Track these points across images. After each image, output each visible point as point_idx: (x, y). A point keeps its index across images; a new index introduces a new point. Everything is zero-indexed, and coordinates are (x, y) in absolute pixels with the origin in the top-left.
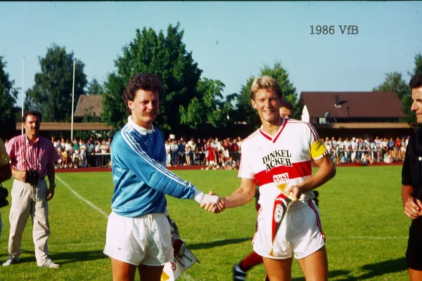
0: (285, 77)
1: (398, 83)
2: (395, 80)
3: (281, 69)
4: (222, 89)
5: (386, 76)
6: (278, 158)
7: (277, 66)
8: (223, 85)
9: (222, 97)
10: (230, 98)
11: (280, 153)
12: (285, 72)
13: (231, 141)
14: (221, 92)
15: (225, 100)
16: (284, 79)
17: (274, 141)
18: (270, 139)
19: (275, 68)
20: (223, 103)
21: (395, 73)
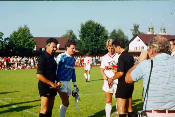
0: (29, 31)
1: (72, 34)
2: (70, 33)
3: (27, 28)
4: (2, 36)
5: (67, 31)
6: (113, 63)
7: (25, 26)
8: (3, 34)
9: (2, 39)
10: (6, 39)
11: (114, 61)
12: (28, 29)
13: (7, 58)
14: (2, 37)
15: (3, 40)
16: (28, 32)
17: (112, 58)
18: (111, 57)
19: (24, 27)
20: (3, 42)
21: (71, 30)
